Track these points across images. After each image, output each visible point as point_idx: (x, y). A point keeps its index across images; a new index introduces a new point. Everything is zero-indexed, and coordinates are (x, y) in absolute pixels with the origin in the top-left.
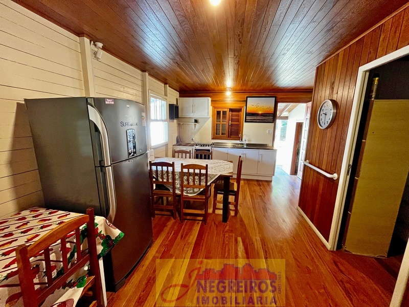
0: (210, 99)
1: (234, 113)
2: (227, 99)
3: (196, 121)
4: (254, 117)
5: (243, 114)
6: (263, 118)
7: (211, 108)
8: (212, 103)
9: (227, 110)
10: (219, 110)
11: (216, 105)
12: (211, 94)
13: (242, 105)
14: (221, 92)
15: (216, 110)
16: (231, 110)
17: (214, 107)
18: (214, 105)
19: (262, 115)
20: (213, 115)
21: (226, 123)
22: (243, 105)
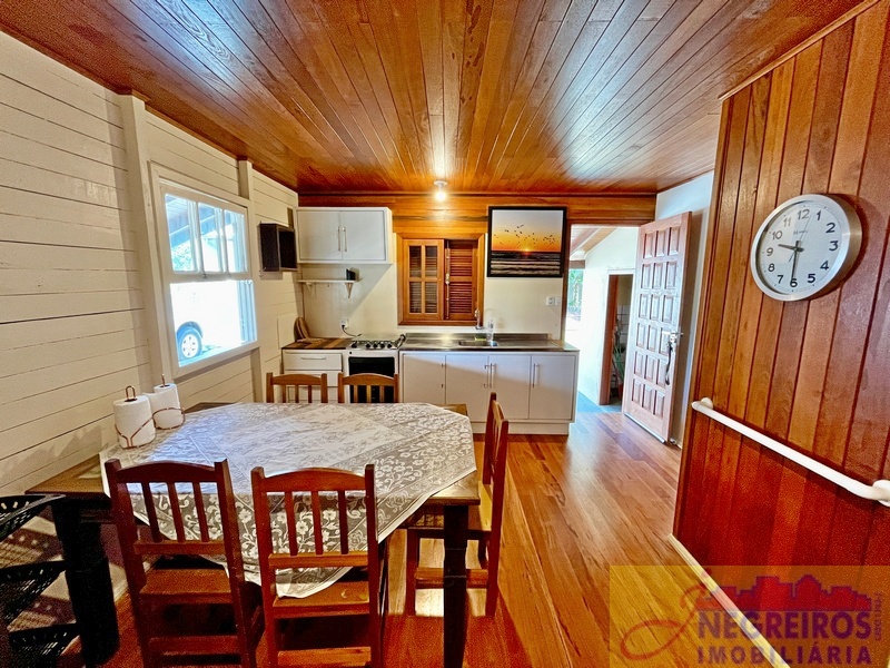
0: (388, 212)
1: (457, 252)
2: (437, 214)
3: (352, 275)
4: (510, 262)
5: (482, 253)
6: (535, 265)
7: (392, 238)
8: (394, 225)
9: (440, 244)
10: (416, 243)
11: (408, 230)
12: (393, 200)
13: (479, 230)
14: (420, 192)
15: (407, 243)
16: (449, 244)
17: (402, 236)
18: (401, 230)
19: (532, 256)
20: (400, 259)
21: (435, 278)
22: (482, 229)
